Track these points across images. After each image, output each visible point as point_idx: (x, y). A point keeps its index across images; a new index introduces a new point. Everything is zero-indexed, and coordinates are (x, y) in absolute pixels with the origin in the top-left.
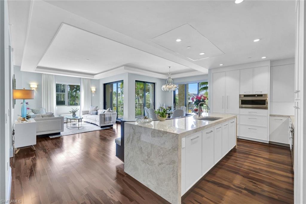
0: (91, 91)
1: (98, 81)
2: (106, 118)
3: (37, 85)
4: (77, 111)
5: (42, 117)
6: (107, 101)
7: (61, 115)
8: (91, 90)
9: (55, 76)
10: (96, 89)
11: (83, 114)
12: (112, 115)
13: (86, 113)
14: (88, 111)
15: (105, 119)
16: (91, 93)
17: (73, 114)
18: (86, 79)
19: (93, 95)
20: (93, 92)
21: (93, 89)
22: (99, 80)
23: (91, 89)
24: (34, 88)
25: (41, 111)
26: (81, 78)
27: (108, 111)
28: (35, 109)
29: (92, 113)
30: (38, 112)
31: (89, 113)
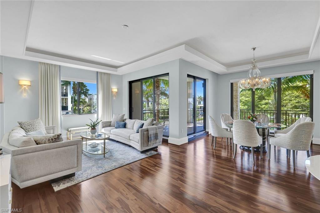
1: (121, 77)
2: (151, 135)
3: (31, 82)
4: (98, 123)
5: (37, 144)
7: (69, 130)
8: (111, 91)
9: (59, 67)
10: (118, 89)
11: (103, 127)
12: (158, 130)
13: (107, 124)
14: (111, 122)
15: (148, 137)
16: (111, 95)
17: (92, 129)
18: (105, 73)
19: (114, 98)
20: (114, 93)
21: (115, 89)
22: (122, 75)
23: (111, 89)
24: (25, 86)
25: (36, 125)
26: (97, 72)
27: (151, 123)
28: (26, 122)
29: (118, 125)
30: (32, 126)
31: (111, 124)
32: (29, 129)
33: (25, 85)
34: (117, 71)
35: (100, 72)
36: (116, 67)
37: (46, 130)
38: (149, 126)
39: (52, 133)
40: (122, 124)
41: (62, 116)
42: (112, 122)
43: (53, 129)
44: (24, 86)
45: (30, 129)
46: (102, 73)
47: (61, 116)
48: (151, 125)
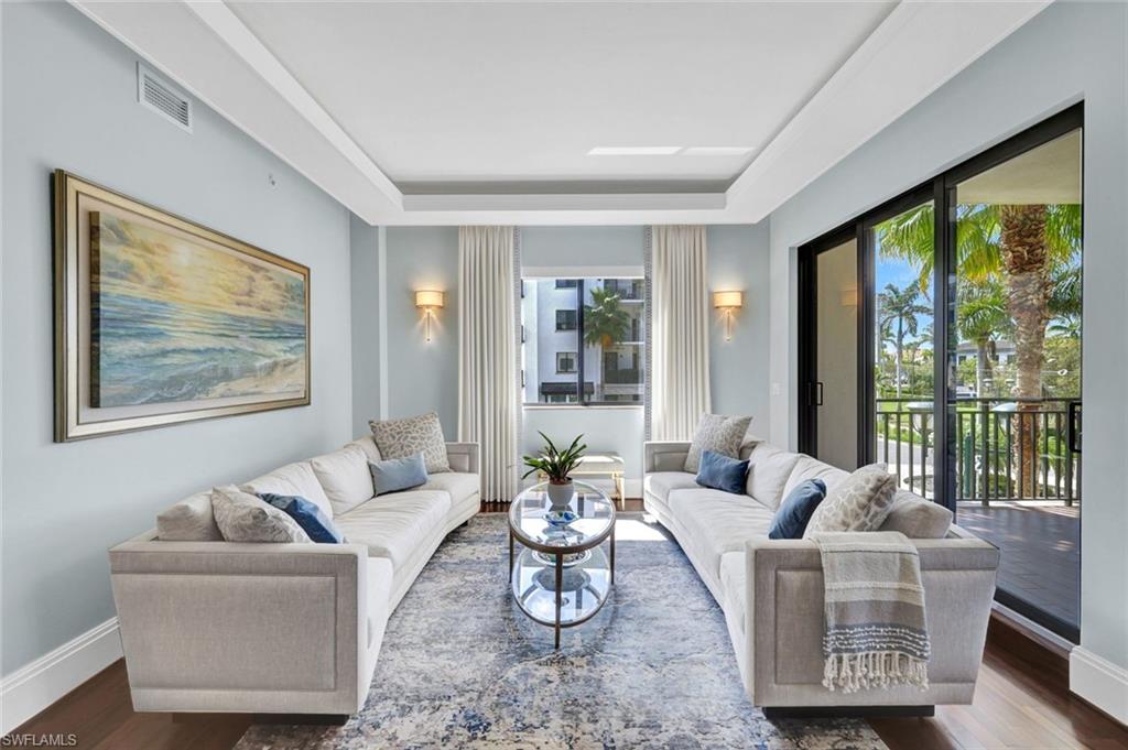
0: (714, 309)
2: (842, 608)
3: (444, 295)
6: (823, 374)
8: (712, 301)
9: (515, 236)
10: (743, 294)
11: (653, 469)
12: (921, 585)
13: (668, 459)
14: (685, 448)
16: (711, 321)
18: (678, 228)
19: (726, 337)
20: (725, 314)
21: (729, 295)
23: (711, 295)
24: (430, 310)
25: (412, 438)
26: (647, 230)
27: (863, 507)
28: (390, 425)
29: (707, 468)
30: (399, 439)
31: (687, 463)
32: (390, 447)
33: (428, 307)
34: (723, 205)
35: (659, 227)
36: (719, 186)
37: (448, 453)
38: (846, 525)
39: (467, 468)
40: (727, 469)
41: (523, 408)
42: (691, 452)
43: (469, 454)
44: (427, 311)
45: (392, 449)
46: (667, 227)
47: (519, 409)
48: (861, 528)
